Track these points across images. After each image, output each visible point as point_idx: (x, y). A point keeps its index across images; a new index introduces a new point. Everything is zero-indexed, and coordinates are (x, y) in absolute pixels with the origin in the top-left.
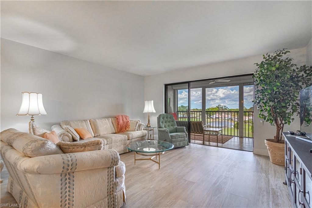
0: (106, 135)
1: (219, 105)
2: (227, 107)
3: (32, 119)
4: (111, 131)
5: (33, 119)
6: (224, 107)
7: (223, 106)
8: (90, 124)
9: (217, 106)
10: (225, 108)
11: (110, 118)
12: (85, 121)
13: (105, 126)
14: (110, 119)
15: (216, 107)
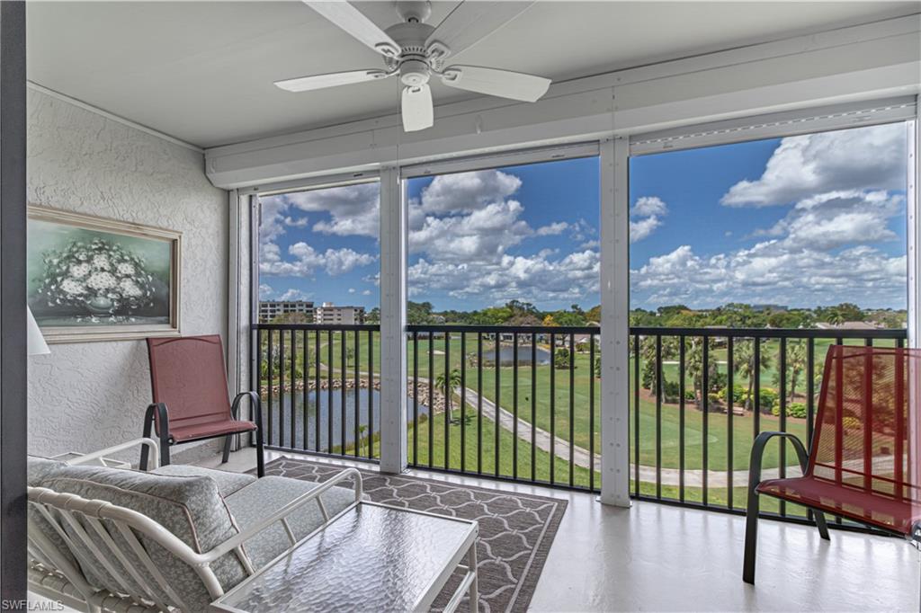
1: (513, 302)
2: (534, 308)
6: (525, 306)
7: (523, 304)
9: (507, 304)
10: (528, 309)
15: (504, 305)
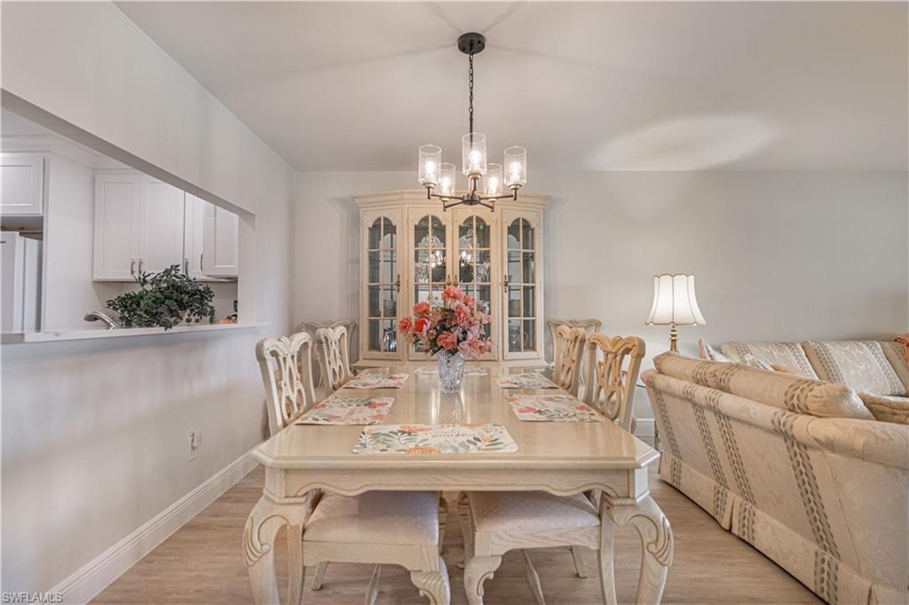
0: (876, 406)
3: (673, 333)
4: (889, 385)
5: (675, 333)
8: (806, 355)
11: (878, 340)
12: (791, 345)
13: (862, 368)
14: (879, 346)
